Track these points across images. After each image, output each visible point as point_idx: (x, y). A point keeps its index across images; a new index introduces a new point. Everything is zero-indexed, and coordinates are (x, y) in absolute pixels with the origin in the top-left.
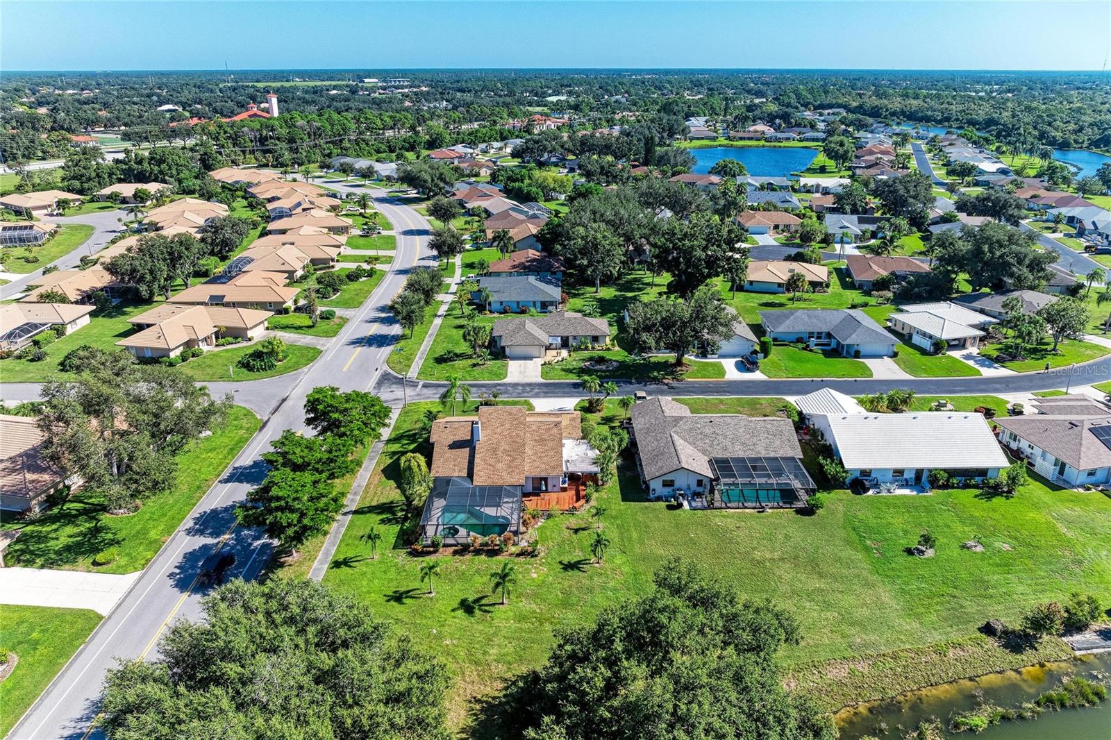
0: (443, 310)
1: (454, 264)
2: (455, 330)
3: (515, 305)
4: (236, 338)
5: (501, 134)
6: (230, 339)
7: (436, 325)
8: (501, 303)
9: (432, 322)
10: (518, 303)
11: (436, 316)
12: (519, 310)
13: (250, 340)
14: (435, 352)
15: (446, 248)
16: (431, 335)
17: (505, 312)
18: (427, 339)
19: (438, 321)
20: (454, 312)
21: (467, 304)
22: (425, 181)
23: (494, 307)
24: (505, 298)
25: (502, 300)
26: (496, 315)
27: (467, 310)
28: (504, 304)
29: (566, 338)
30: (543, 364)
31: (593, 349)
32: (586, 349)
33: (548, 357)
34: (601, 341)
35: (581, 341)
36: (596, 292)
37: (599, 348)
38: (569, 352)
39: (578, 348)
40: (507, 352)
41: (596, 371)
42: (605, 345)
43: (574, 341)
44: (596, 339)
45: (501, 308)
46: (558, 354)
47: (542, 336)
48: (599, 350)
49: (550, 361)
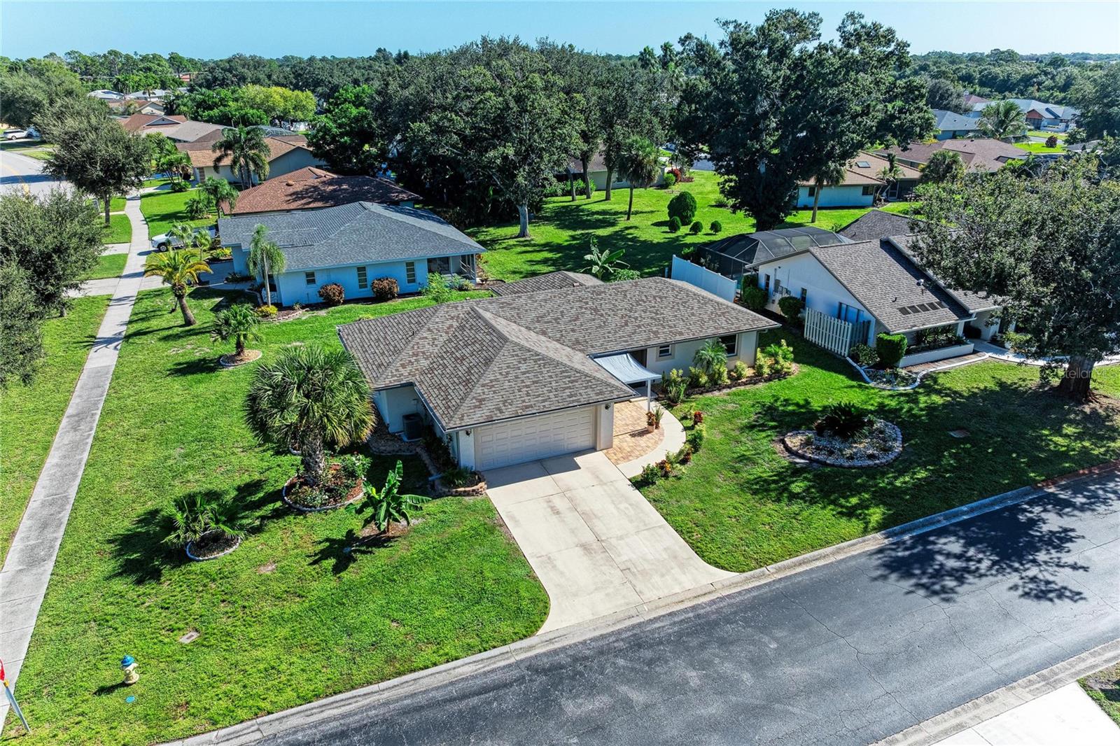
0: (114, 322)
1: (125, 219)
2: (177, 384)
3: (352, 279)
7: (99, 373)
8: (310, 277)
9: (79, 366)
10: (361, 270)
11: (93, 342)
12: (367, 292)
14: (107, 503)
15: (97, 172)
16: (80, 417)
17: (327, 302)
18: (62, 439)
19: (103, 359)
20: (154, 324)
21: (194, 295)
23: (289, 288)
24: (317, 259)
25: (312, 265)
26: (300, 314)
27: (202, 312)
28: (320, 280)
29: (639, 356)
30: (641, 483)
31: (736, 379)
32: (715, 384)
33: (623, 442)
34: (746, 346)
35: (698, 360)
36: (523, 234)
37: (749, 372)
38: (671, 404)
39: (694, 386)
40: (468, 451)
41: (873, 472)
42: (765, 361)
43: (666, 362)
44: (729, 343)
45: (312, 292)
46: (653, 421)
47: (578, 360)
48: (753, 381)
49: (653, 458)
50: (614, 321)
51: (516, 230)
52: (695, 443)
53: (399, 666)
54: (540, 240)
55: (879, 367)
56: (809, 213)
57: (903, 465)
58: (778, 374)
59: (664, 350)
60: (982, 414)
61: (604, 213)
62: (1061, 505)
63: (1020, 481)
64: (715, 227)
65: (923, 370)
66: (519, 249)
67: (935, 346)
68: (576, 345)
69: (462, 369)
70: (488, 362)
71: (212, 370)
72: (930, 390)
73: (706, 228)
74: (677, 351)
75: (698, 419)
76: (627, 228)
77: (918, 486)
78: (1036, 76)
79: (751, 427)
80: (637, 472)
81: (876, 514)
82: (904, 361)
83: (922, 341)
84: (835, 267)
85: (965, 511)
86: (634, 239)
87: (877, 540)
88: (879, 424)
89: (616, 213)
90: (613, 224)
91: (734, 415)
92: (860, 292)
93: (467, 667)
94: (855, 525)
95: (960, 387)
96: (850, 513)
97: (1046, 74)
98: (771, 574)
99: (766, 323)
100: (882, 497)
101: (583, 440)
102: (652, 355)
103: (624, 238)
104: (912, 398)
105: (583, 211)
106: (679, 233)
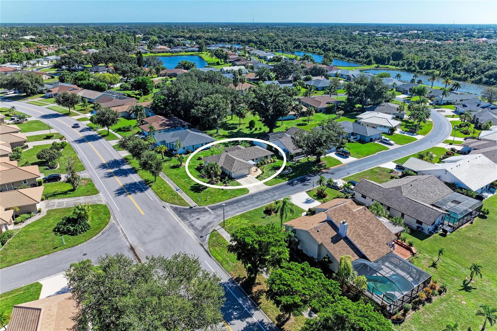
4: (29, 213)
5: (27, 56)
6: (26, 216)
10: (193, 146)
13: (39, 212)
17: (187, 153)
22: (28, 85)
24: (186, 144)
26: (184, 156)
28: (186, 149)
29: (253, 160)
30: (257, 178)
31: (268, 163)
32: (265, 164)
33: (253, 173)
34: (269, 157)
35: (262, 160)
36: (217, 133)
37: (270, 161)
38: (259, 167)
39: (262, 164)
40: (233, 175)
41: (287, 174)
42: (272, 159)
43: (257, 161)
44: (266, 157)
45: (185, 151)
46: (257, 170)
47: (245, 161)
48: (271, 163)
49: (258, 174)
50: (248, 155)
51: (215, 131)
52: (263, 172)
53: (235, 197)
54: (221, 134)
55: (290, 159)
56: (281, 122)
57: (292, 173)
58: (274, 161)
59: (256, 159)
60: (305, 165)
61: (233, 124)
62: (310, 176)
63: (307, 174)
64: (260, 129)
65: (297, 159)
66: (218, 137)
67: (299, 155)
68: (243, 159)
69: (230, 164)
70: (233, 163)
71: (178, 167)
72: (297, 162)
73: (258, 129)
74: (259, 159)
75: (263, 169)
76: (240, 129)
77: (293, 176)
78: (358, 52)
79: (271, 170)
80: (256, 176)
81: (287, 179)
82: (294, 158)
83: (298, 154)
84: (283, 142)
85: (298, 178)
86: (243, 133)
87: (287, 182)
88: (289, 168)
89: (236, 124)
90: (236, 128)
91: (268, 168)
92: (287, 147)
93: (242, 196)
94: (284, 180)
95: (302, 162)
96: (284, 179)
97: (362, 51)
98: (274, 186)
99: (272, 153)
100: (288, 177)
101: (247, 173)
102: (255, 160)
103: (240, 133)
104: (295, 164)
105: (227, 124)
106: (252, 131)
